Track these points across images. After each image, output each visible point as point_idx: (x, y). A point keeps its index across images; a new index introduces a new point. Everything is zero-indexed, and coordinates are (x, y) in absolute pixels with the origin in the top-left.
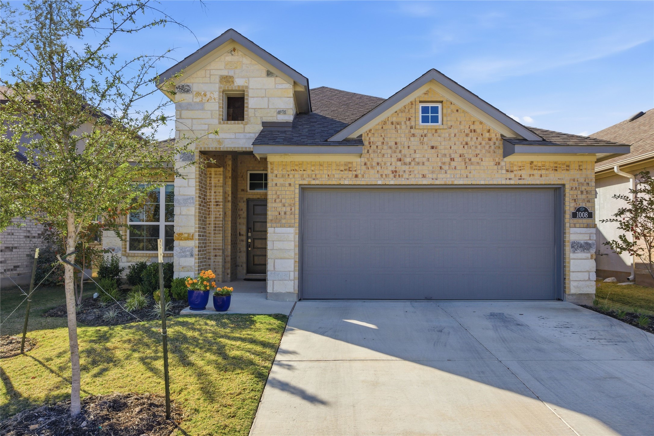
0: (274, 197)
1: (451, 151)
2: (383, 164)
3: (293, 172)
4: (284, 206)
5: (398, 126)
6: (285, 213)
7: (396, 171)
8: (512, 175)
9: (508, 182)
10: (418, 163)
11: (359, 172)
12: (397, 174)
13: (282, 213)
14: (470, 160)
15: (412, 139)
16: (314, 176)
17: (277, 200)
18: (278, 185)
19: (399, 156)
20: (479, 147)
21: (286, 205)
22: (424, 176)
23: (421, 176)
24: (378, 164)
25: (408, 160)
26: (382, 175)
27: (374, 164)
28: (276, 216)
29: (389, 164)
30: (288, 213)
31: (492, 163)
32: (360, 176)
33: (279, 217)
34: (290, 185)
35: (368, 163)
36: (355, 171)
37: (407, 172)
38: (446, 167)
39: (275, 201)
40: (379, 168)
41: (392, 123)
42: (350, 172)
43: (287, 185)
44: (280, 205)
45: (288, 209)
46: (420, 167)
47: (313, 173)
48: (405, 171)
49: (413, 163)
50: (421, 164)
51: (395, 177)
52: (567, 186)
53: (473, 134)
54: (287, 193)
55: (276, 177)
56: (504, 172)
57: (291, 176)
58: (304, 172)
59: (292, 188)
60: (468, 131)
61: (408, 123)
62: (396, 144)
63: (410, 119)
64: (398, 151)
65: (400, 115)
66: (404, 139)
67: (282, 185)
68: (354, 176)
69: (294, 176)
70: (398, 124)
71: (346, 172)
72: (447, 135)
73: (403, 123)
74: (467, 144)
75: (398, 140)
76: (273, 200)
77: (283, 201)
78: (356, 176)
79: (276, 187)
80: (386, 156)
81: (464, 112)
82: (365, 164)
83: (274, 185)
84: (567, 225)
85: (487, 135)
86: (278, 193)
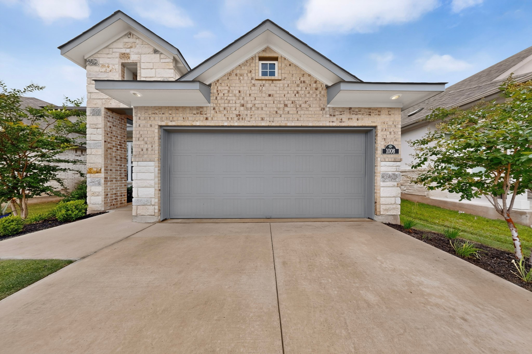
0: (138, 136)
1: (285, 99)
2: (229, 109)
3: (154, 115)
4: (146, 144)
5: (241, 78)
6: (147, 149)
7: (240, 115)
8: (334, 119)
9: (331, 124)
10: (258, 108)
11: (208, 115)
12: (241, 117)
13: (145, 150)
14: (300, 106)
15: (253, 88)
16: (171, 119)
17: (140, 139)
18: (141, 126)
19: (242, 102)
20: (308, 95)
21: (148, 142)
22: (262, 119)
23: (260, 119)
24: (225, 109)
25: (249, 106)
26: (228, 118)
27: (222, 109)
28: (140, 152)
29: (234, 109)
30: (150, 149)
31: (319, 109)
32: (210, 118)
33: (141, 153)
34: (151, 126)
35: (217, 108)
36: (206, 114)
37: (249, 115)
38: (280, 112)
39: (139, 139)
40: (225, 112)
41: (236, 75)
42: (201, 116)
43: (149, 126)
44: (143, 142)
45: (150, 146)
46: (259, 112)
47: (170, 116)
48: (247, 115)
49: (253, 109)
50: (260, 109)
51: (239, 119)
52: (379, 128)
53: (302, 85)
54: (149, 132)
55: (140, 119)
56: (328, 116)
57: (152, 119)
58: (163, 115)
59: (152, 129)
60: (298, 82)
61: (249, 75)
62: (239, 92)
63: (251, 72)
64: (241, 98)
65: (243, 68)
66: (246, 88)
67: (144, 126)
68: (205, 118)
69: (154, 118)
70: (241, 75)
71: (198, 115)
72: (282, 85)
73: (245, 75)
74: (298, 93)
75: (241, 89)
76: (137, 138)
77: (146, 139)
78: (207, 119)
79: (140, 128)
80: (231, 102)
81: (296, 66)
82: (214, 109)
83: (138, 126)
84: (379, 159)
85: (314, 85)
86: (141, 133)
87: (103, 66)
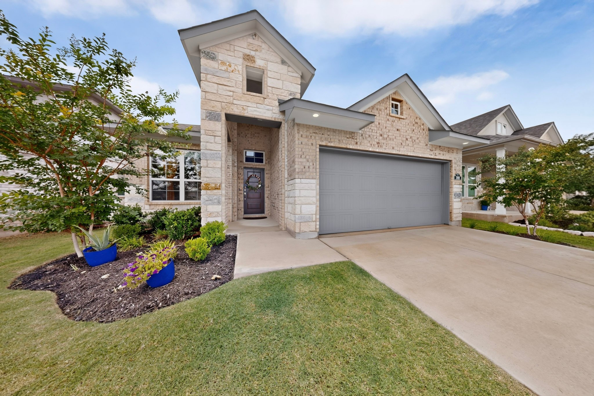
0: (300, 153)
1: (406, 134)
2: (372, 136)
3: (314, 134)
4: (308, 161)
5: (380, 112)
6: (309, 167)
7: (379, 143)
8: (432, 153)
9: (430, 156)
10: (390, 139)
11: (358, 140)
12: (380, 145)
13: (307, 167)
14: (415, 141)
15: (388, 122)
16: (329, 140)
17: (302, 156)
18: (303, 143)
19: (381, 133)
20: (419, 134)
21: (310, 160)
22: (393, 148)
23: (392, 148)
24: (369, 136)
25: (385, 136)
26: (371, 145)
27: (367, 136)
28: (302, 169)
29: (375, 137)
30: (311, 167)
31: (425, 145)
32: (359, 143)
33: (304, 170)
34: (312, 144)
35: (364, 135)
36: (356, 139)
37: (385, 144)
38: (404, 144)
39: (301, 157)
40: (369, 139)
41: (377, 109)
42: (353, 140)
43: (310, 145)
44: (305, 160)
45: (311, 164)
46: (392, 142)
47: (329, 137)
48: (384, 143)
49: (388, 139)
50: (392, 139)
51: (378, 146)
52: (453, 162)
53: (416, 125)
54: (311, 151)
55: (302, 137)
56: (429, 150)
57: (313, 138)
58: (323, 136)
59: (314, 148)
60: (414, 123)
61: (385, 111)
62: (379, 124)
63: (386, 108)
64: (380, 129)
65: (381, 104)
66: (383, 122)
67: (306, 144)
68: (355, 142)
69: (315, 137)
70: (380, 110)
71: (350, 139)
72: (404, 123)
73: (383, 110)
74: (413, 131)
75: (380, 121)
76: (300, 156)
77: (307, 157)
78: (357, 143)
79: (302, 145)
80: (373, 131)
81: (413, 110)
82: (362, 135)
83: (300, 143)
84: (453, 183)
85: (422, 127)
86: (303, 150)
87: (223, 63)
